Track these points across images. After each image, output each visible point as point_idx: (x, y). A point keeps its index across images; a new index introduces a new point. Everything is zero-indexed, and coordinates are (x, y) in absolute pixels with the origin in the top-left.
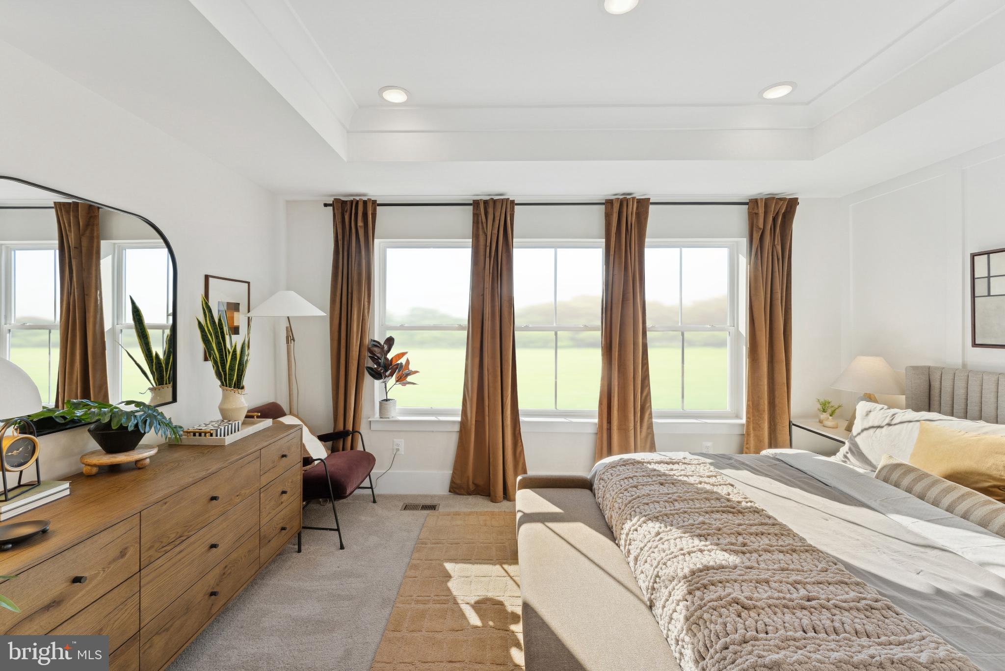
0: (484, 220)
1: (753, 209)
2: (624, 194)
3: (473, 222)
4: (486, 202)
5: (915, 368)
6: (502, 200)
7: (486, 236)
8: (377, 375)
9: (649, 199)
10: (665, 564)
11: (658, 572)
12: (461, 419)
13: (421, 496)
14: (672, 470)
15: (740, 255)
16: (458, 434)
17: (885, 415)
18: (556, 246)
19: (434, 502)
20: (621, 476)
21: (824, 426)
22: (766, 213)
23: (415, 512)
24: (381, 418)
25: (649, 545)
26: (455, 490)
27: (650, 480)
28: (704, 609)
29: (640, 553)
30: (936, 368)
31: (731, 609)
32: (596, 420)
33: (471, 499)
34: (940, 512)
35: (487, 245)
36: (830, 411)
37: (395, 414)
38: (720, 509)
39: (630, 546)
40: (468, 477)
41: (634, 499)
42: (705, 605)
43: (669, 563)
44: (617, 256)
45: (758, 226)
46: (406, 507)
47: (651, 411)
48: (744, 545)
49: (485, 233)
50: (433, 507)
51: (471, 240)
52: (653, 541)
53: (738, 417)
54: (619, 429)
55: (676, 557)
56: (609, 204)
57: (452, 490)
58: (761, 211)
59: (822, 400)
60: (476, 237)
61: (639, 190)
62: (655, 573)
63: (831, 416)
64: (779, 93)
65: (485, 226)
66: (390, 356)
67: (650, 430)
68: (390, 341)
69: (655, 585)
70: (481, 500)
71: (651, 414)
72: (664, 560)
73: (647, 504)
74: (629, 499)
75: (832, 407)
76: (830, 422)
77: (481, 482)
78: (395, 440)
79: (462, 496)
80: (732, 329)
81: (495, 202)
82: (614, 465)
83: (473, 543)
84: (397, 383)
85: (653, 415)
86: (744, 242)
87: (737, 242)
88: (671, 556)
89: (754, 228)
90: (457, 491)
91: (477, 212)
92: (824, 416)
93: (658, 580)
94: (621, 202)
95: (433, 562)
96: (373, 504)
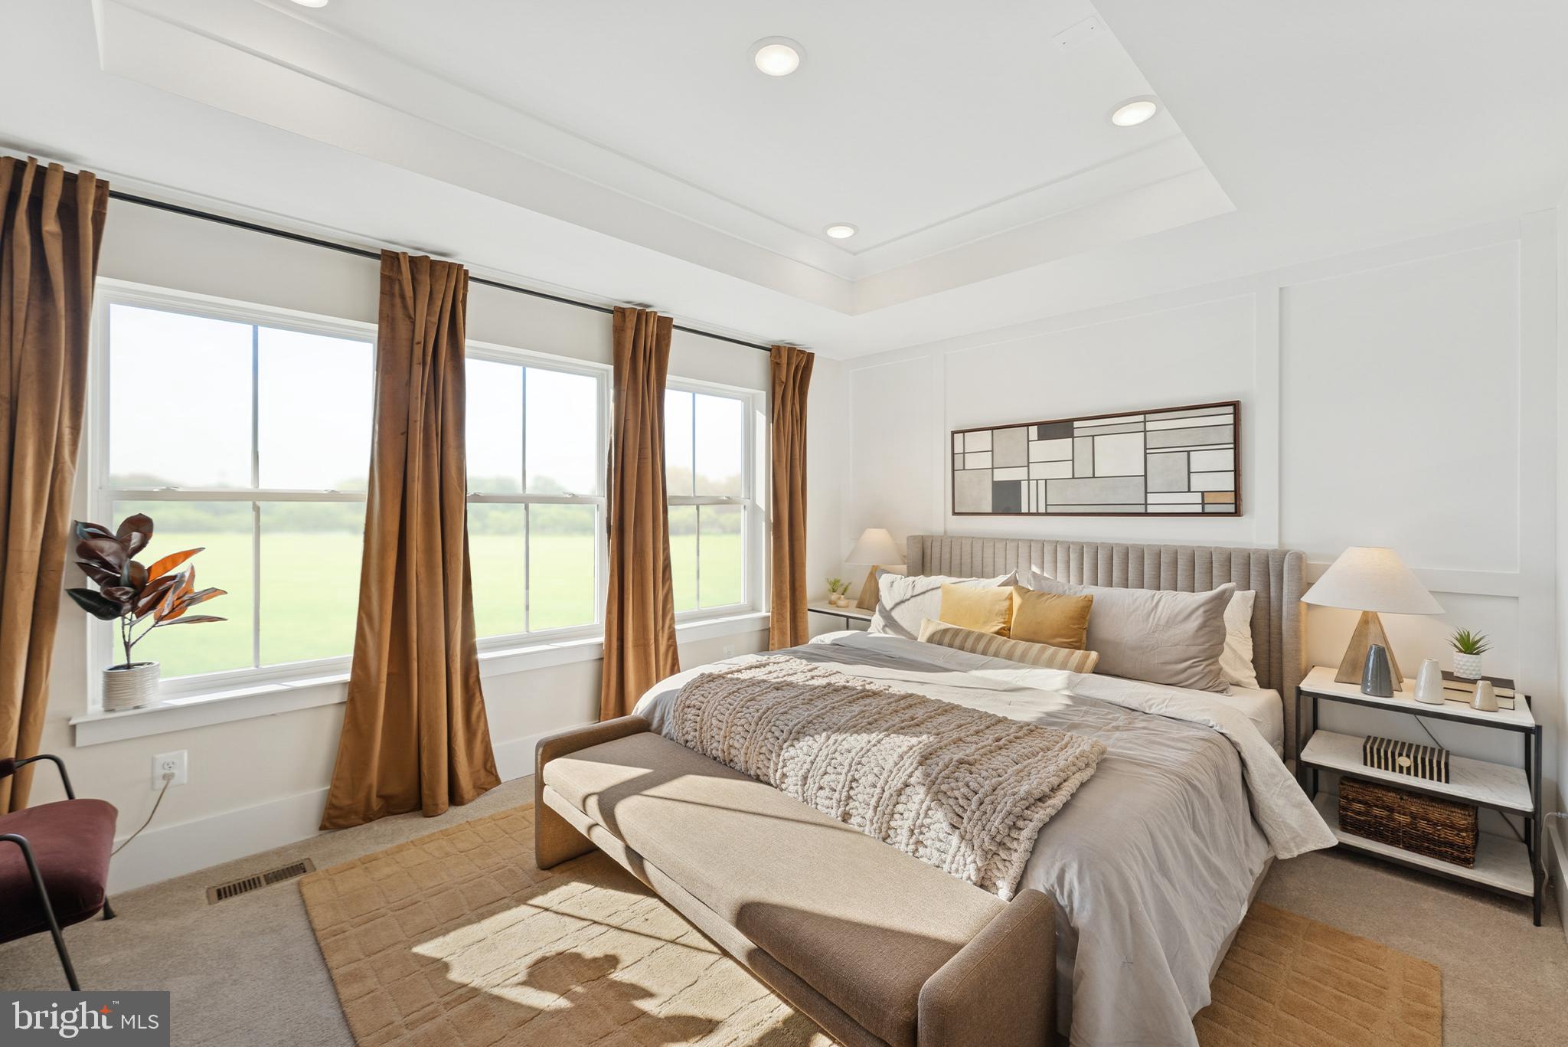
0: (409, 293)
1: (775, 357)
2: (639, 305)
3: (382, 293)
4: (413, 261)
5: (914, 537)
6: (451, 265)
7: (413, 323)
8: (105, 607)
9: (671, 319)
10: (859, 763)
11: (853, 776)
12: (351, 679)
13: (246, 860)
14: (770, 672)
15: (757, 411)
16: (344, 708)
17: (907, 584)
18: (525, 364)
19: (295, 859)
20: (720, 694)
21: (838, 607)
22: (788, 364)
23: (255, 893)
24: (109, 710)
25: (824, 752)
26: (335, 821)
27: (758, 689)
28: (938, 782)
29: (811, 768)
30: (928, 536)
31: (962, 770)
32: (602, 639)
33: (378, 827)
34: (977, 658)
35: (417, 339)
36: (841, 589)
37: (157, 695)
38: (859, 695)
39: (785, 769)
40: (370, 787)
41: (764, 713)
42: (937, 778)
43: (864, 760)
44: (630, 393)
45: (781, 379)
46: (222, 894)
47: (673, 614)
48: (913, 719)
49: (410, 317)
50: (298, 869)
51: (376, 327)
52: (827, 747)
53: (754, 609)
54: (636, 646)
55: (868, 751)
56: (620, 314)
57: (328, 825)
58: (784, 360)
59: (832, 579)
60: (387, 320)
61: (662, 303)
62: (849, 777)
63: (843, 594)
64: (840, 233)
65: (410, 302)
66: (146, 558)
67: (671, 641)
68: (141, 525)
69: (852, 793)
70: (401, 821)
71: (673, 618)
72: (857, 760)
73: (786, 713)
74: (757, 715)
75: (842, 585)
76: (842, 602)
77: (395, 788)
78: (158, 756)
79: (352, 829)
80: (748, 502)
81: (433, 264)
82: (699, 684)
83: (447, 889)
84: (160, 623)
85: (676, 619)
86: (762, 397)
87: (753, 395)
88: (863, 752)
89: (777, 381)
90: (341, 822)
91: (391, 274)
92: (834, 597)
93: (854, 785)
94: (640, 314)
95: (389, 952)
96: (109, 922)
